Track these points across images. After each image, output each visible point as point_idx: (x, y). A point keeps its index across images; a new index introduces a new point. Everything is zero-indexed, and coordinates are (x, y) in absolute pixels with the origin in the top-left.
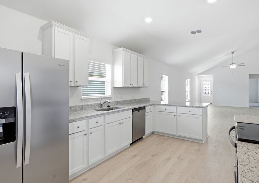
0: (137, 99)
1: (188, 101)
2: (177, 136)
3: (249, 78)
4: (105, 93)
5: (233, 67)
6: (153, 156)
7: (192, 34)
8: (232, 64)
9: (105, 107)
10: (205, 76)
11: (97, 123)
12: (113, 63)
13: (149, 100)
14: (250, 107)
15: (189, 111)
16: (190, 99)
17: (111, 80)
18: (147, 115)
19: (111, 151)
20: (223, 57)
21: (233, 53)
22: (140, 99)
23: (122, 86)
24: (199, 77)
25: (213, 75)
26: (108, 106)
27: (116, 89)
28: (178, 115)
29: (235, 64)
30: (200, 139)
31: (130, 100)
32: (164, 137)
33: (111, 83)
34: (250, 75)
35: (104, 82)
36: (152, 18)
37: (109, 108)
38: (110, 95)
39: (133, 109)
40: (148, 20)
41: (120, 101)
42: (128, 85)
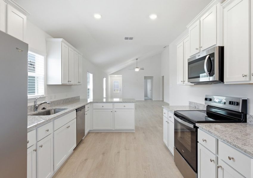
0: (70, 98)
1: (105, 98)
2: (114, 130)
3: (145, 79)
4: (34, 92)
5: (137, 70)
6: (103, 154)
7: (125, 39)
8: (136, 68)
9: (40, 110)
10: (116, 76)
11: (48, 131)
12: (47, 55)
13: (80, 99)
14: (145, 100)
15: (124, 106)
16: (106, 96)
17: (44, 76)
18: (86, 114)
19: (60, 162)
20: (130, 62)
21: (137, 59)
22: (72, 98)
23: (61, 84)
24: (110, 76)
25: (121, 75)
26: (44, 108)
27: (50, 87)
28: (114, 111)
29: (138, 68)
30: (133, 129)
31: (64, 99)
32: (102, 133)
33: (44, 79)
34: (145, 77)
35: (34, 77)
36: (102, 16)
37: (44, 110)
38: (43, 94)
39: (76, 110)
40: (97, 16)
41: (54, 101)
42: (66, 82)
